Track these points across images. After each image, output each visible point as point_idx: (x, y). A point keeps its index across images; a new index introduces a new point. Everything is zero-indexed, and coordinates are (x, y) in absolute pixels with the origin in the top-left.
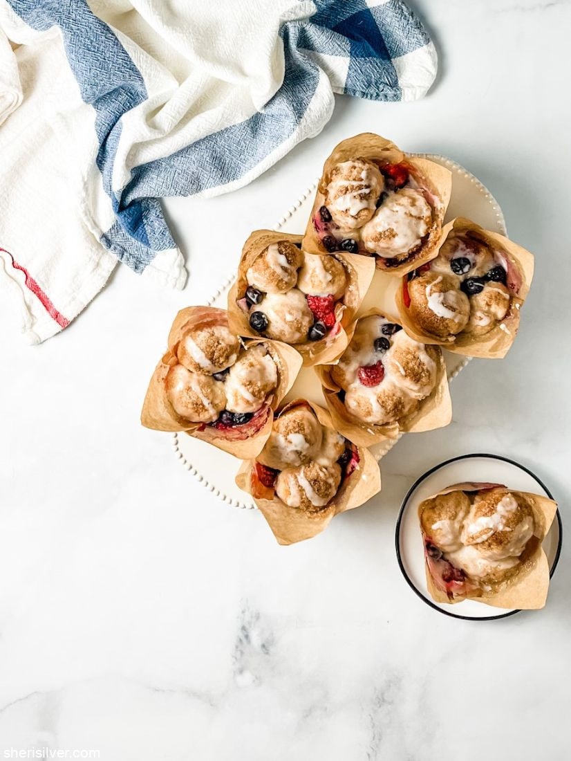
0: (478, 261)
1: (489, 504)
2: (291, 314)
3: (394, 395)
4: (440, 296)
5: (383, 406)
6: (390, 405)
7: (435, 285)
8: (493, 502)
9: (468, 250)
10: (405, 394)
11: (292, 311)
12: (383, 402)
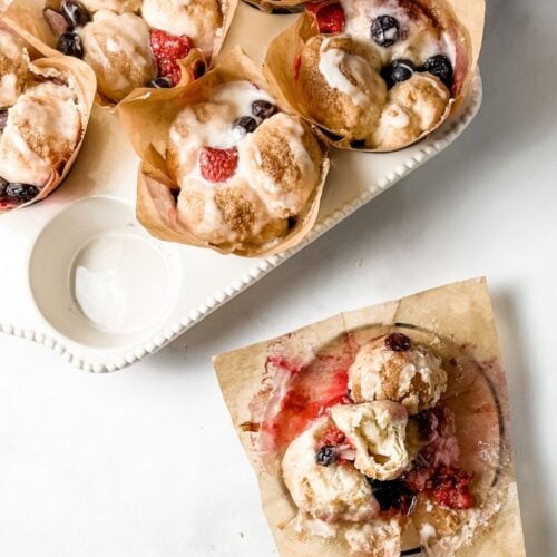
0: (412, 30)
2: (116, 41)
3: (241, 197)
4: (338, 55)
5: (219, 208)
6: (230, 209)
7: (336, 40)
9: (401, 9)
10: (259, 202)
11: (118, 37)
12: (222, 202)
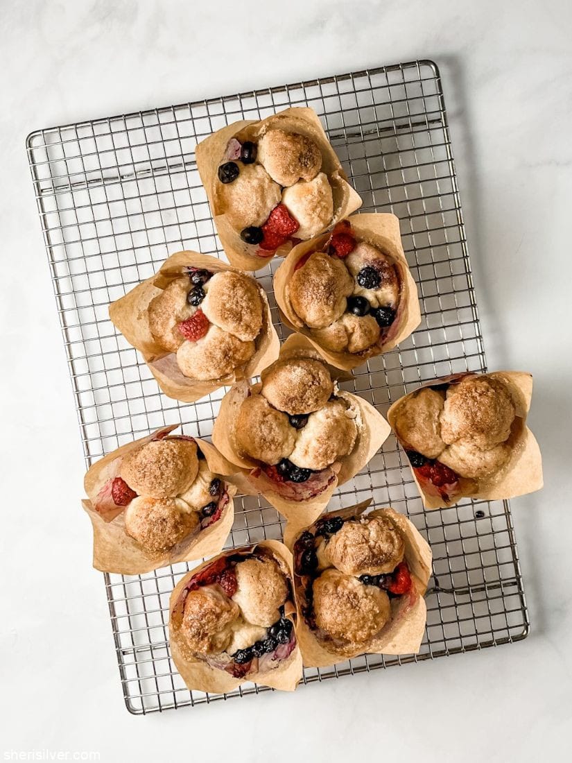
1: (461, 395)
8: (465, 392)
